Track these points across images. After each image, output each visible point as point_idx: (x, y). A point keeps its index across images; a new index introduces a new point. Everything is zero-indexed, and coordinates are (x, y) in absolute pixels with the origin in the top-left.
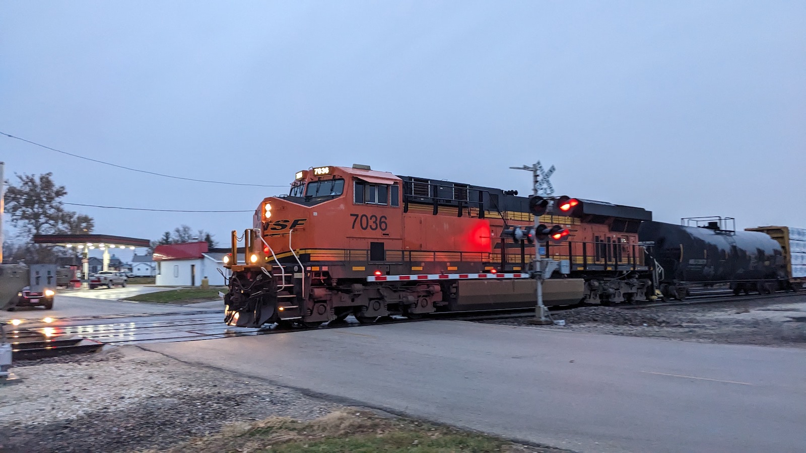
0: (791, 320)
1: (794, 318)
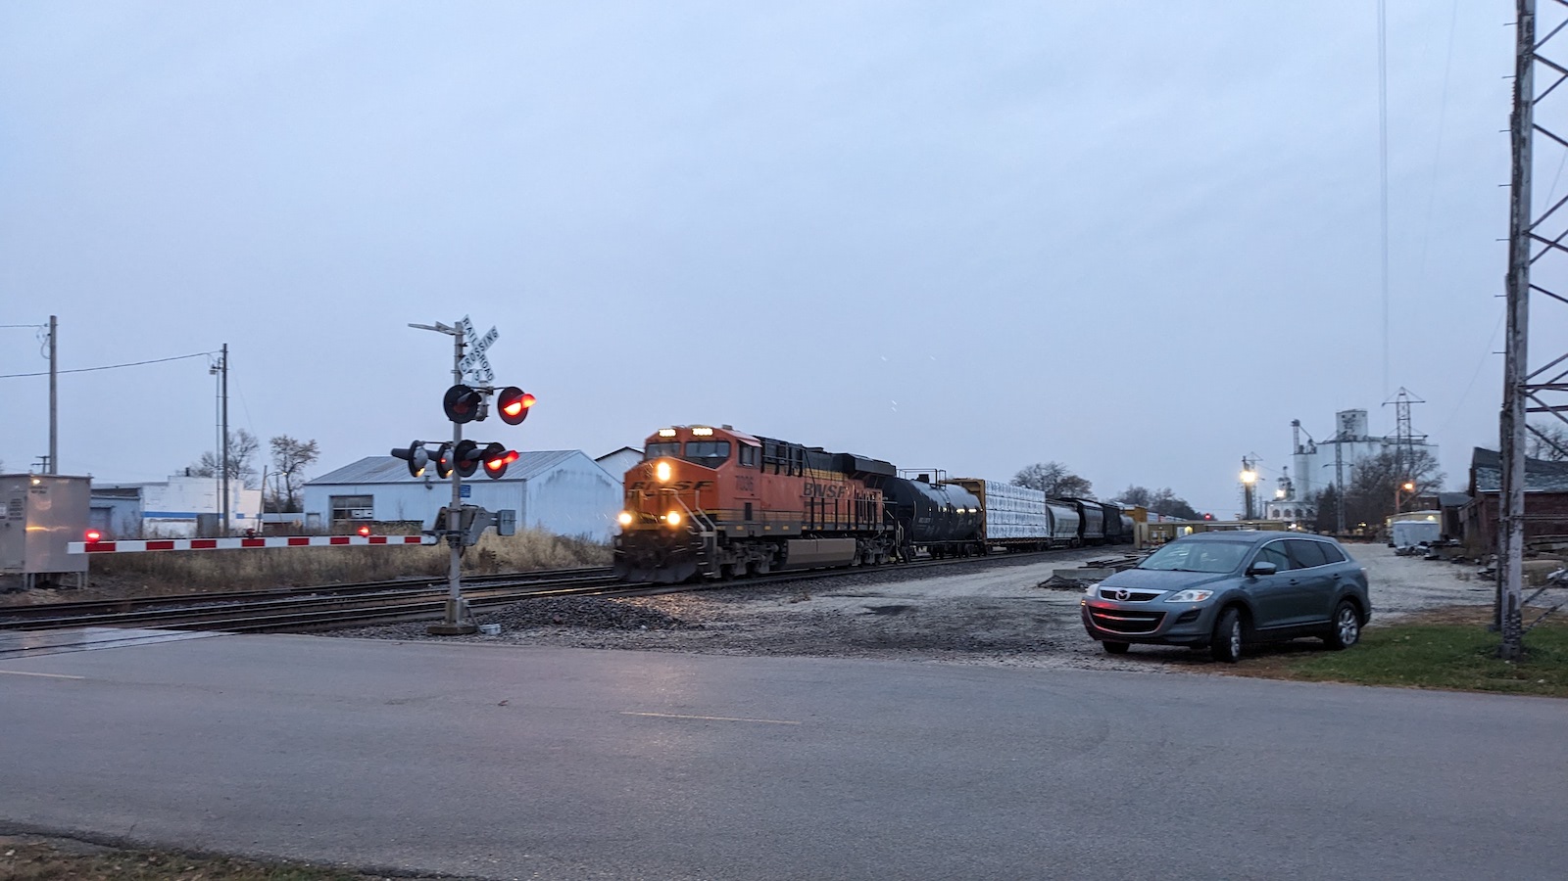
0: (868, 611)
1: (873, 609)
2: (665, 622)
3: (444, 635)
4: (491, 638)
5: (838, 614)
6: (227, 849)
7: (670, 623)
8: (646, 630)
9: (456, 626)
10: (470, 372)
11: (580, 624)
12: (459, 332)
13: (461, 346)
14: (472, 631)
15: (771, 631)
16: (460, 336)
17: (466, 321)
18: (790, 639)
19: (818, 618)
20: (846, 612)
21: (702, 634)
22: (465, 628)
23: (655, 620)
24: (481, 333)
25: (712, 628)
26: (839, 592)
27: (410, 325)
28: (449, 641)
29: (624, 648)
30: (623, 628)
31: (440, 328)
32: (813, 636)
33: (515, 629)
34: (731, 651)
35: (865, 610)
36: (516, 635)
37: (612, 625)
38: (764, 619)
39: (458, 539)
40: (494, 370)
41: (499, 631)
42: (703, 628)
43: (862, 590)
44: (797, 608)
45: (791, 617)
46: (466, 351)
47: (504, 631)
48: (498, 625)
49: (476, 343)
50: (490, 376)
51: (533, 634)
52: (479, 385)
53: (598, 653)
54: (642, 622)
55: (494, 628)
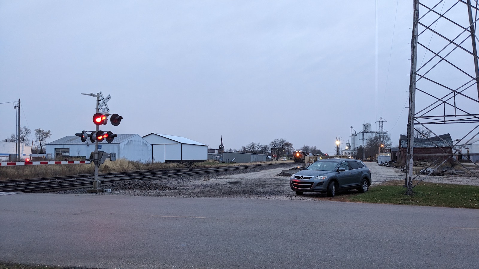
0: (227, 183)
1: (229, 182)
2: (164, 188)
3: (93, 192)
4: (108, 193)
5: (218, 185)
6: (19, 262)
7: (166, 188)
8: (158, 190)
9: (96, 189)
10: (102, 109)
11: (137, 189)
12: (98, 96)
13: (99, 101)
14: (102, 191)
15: (197, 190)
16: (98, 97)
17: (101, 93)
18: (203, 192)
19: (212, 186)
20: (220, 184)
21: (176, 191)
22: (99, 190)
23: (160, 187)
24: (105, 97)
25: (179, 189)
26: (218, 178)
27: (82, 94)
28: (94, 194)
29: (151, 196)
30: (150, 190)
31: (92, 95)
32: (210, 191)
33: (116, 190)
34: (185, 196)
35: (226, 183)
36: (116, 192)
37: (147, 189)
38: (195, 186)
39: (98, 162)
40: (109, 108)
41: (110, 191)
42: (176, 189)
43: (225, 177)
44: (205, 183)
45: (203, 185)
46: (100, 102)
47: (112, 191)
48: (110, 189)
49: (104, 100)
50: (108, 110)
51: (121, 192)
52: (104, 113)
53: (142, 197)
54: (157, 188)
55: (109, 190)
